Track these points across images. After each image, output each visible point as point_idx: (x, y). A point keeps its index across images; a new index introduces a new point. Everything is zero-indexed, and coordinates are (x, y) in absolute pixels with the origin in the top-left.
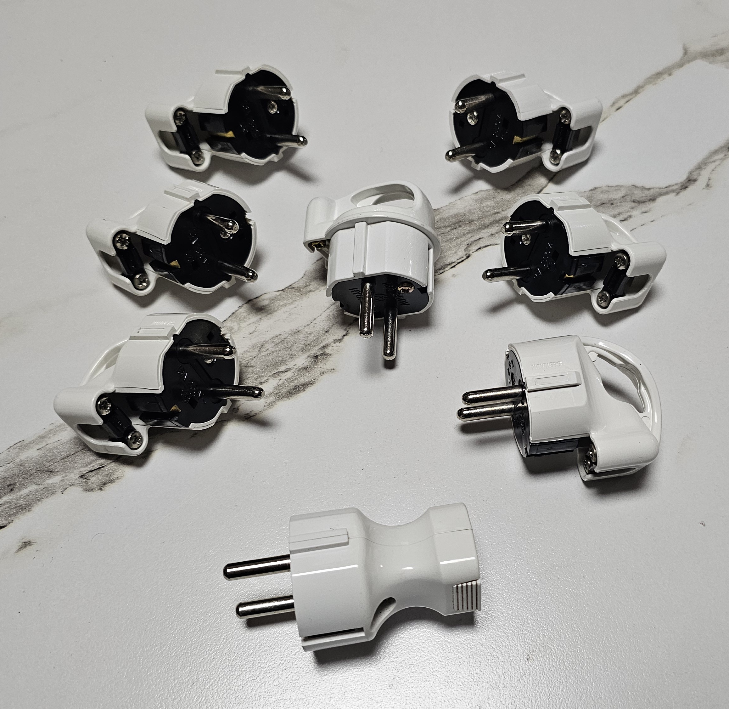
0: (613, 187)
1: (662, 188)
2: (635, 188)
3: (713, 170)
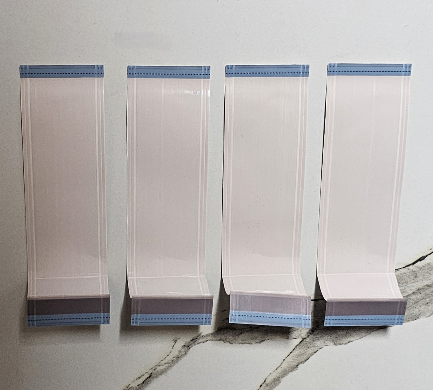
0: (247, 343)
1: (210, 340)
2: (231, 342)
3: (168, 355)
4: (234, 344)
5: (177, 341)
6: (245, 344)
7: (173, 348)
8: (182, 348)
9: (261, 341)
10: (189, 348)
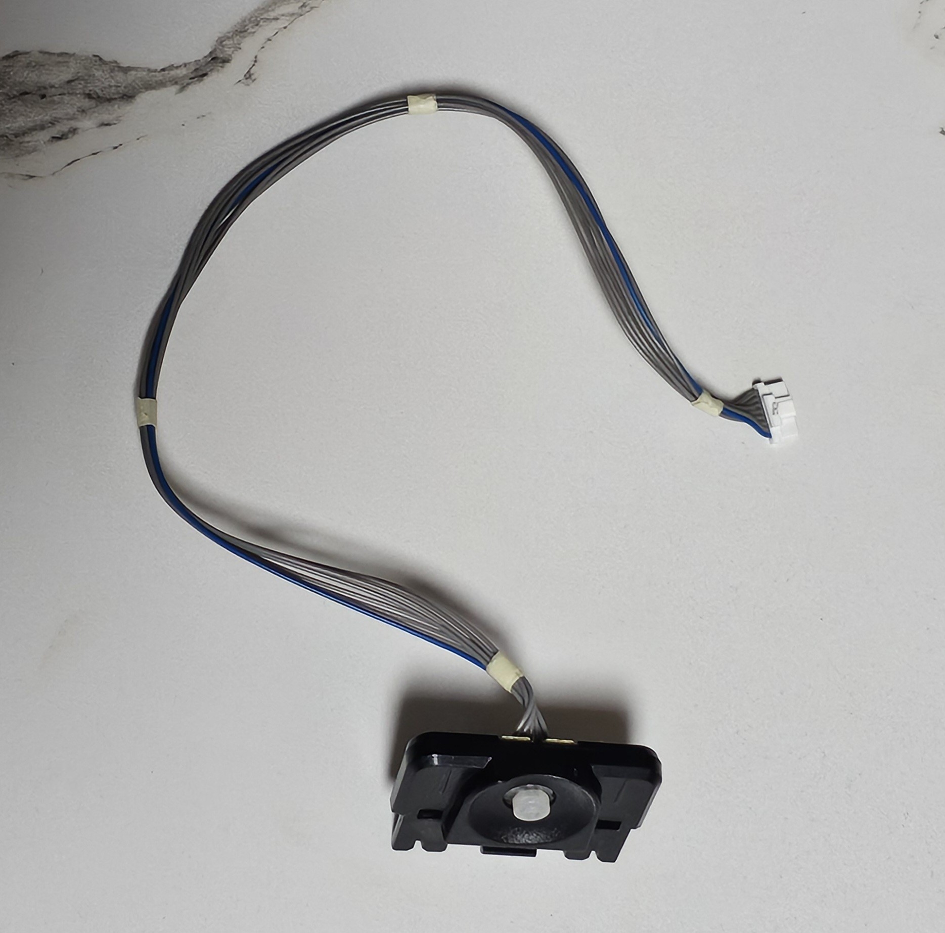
4: (91, 56)
5: (245, 76)
6: (58, 51)
7: (256, 57)
8: (230, 56)
9: (15, 58)
10: (214, 56)
